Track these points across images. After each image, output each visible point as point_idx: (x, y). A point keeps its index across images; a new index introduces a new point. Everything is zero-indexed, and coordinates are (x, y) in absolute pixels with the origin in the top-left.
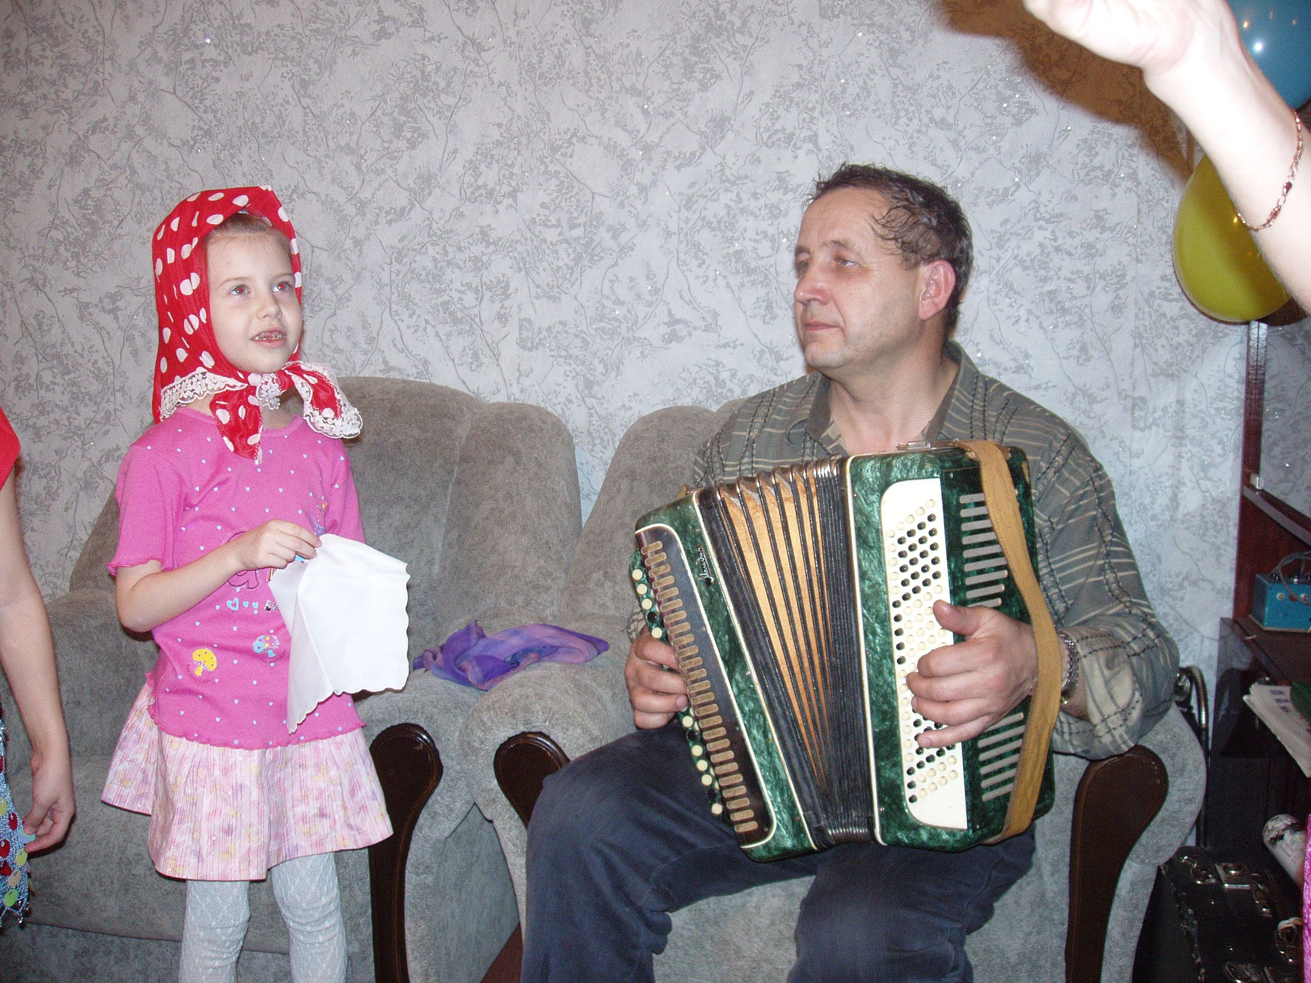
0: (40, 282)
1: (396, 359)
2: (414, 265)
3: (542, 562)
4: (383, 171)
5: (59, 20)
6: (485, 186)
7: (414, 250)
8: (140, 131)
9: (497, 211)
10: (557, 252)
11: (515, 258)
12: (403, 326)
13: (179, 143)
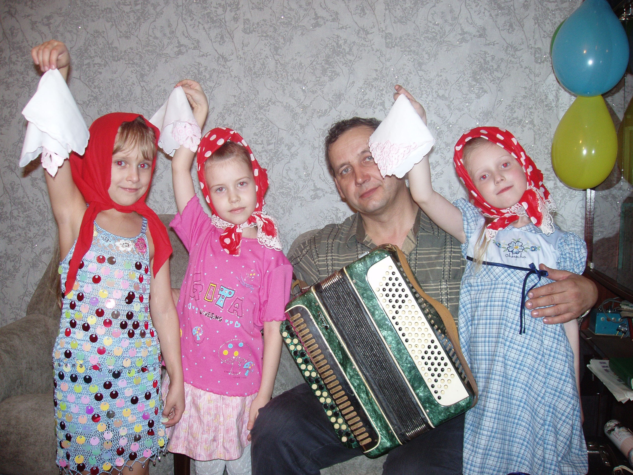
5: (25, 44)
10: (261, 156)
13: (82, 103)
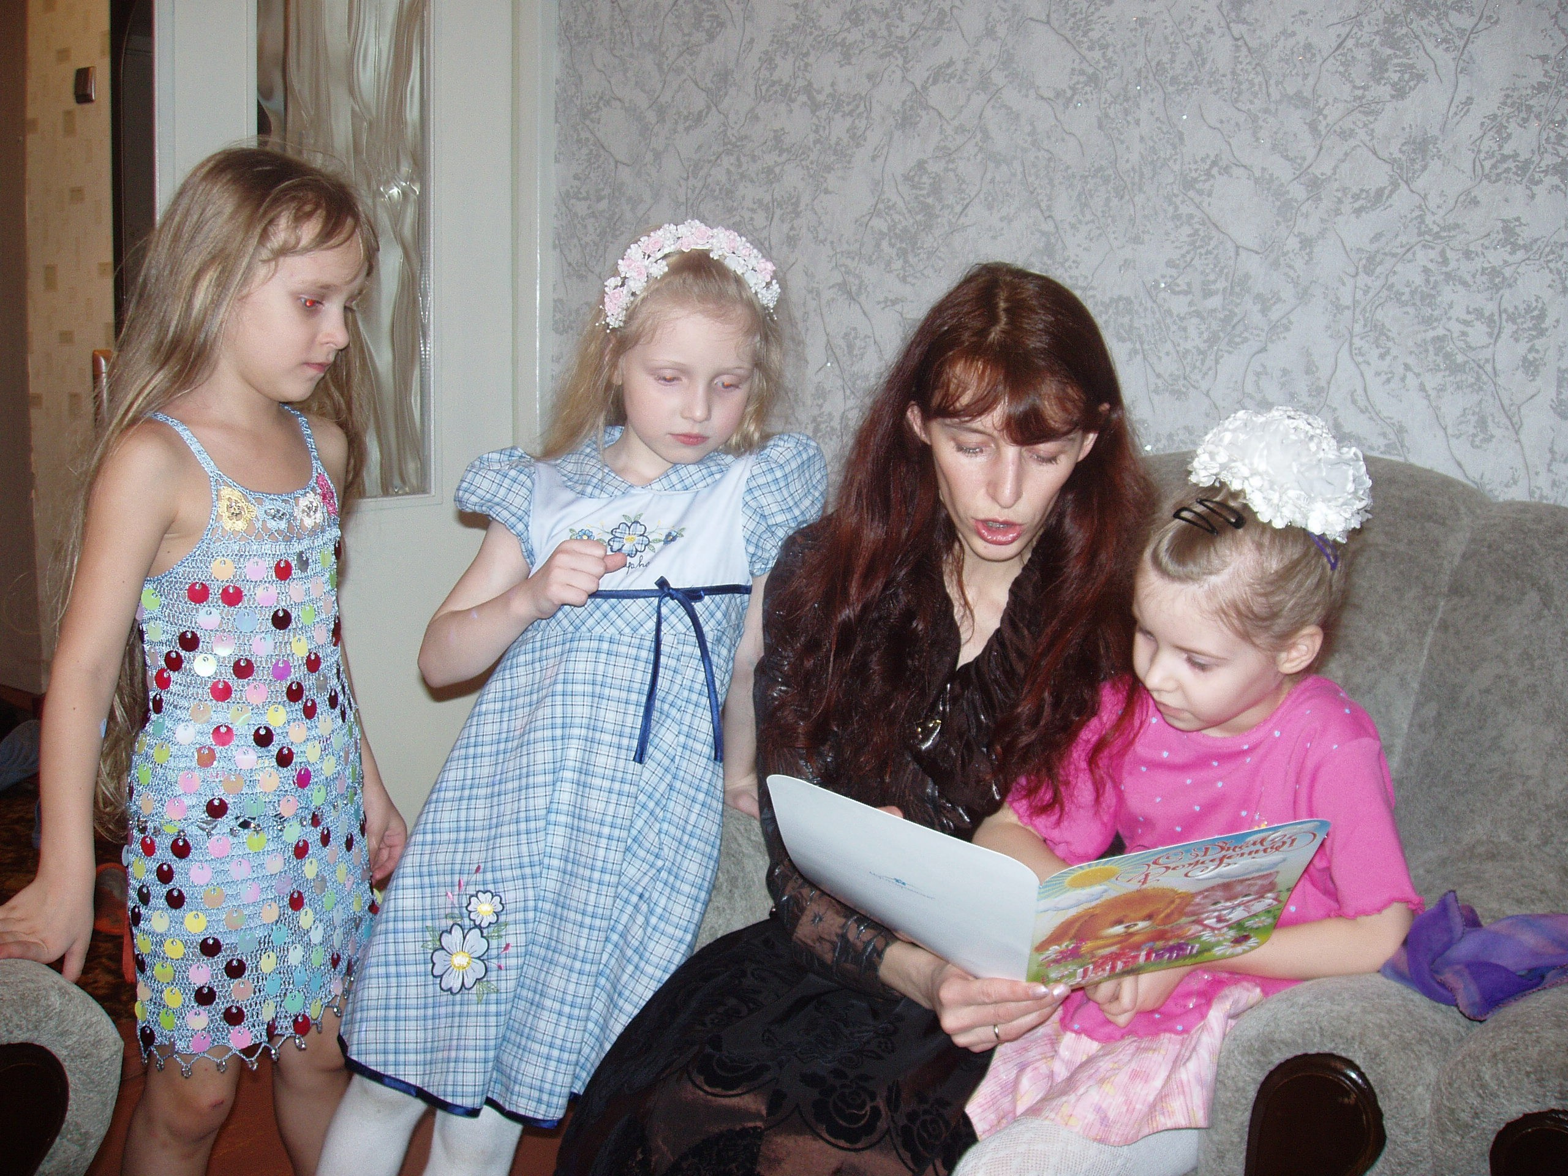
0: (854, 288)
1: (1355, 423)
2: (1391, 280)
4: (1352, 133)
6: (1515, 156)
7: (1394, 255)
8: (998, 78)
9: (1533, 196)
11: (1559, 272)
12: (1369, 374)
13: (1051, 95)
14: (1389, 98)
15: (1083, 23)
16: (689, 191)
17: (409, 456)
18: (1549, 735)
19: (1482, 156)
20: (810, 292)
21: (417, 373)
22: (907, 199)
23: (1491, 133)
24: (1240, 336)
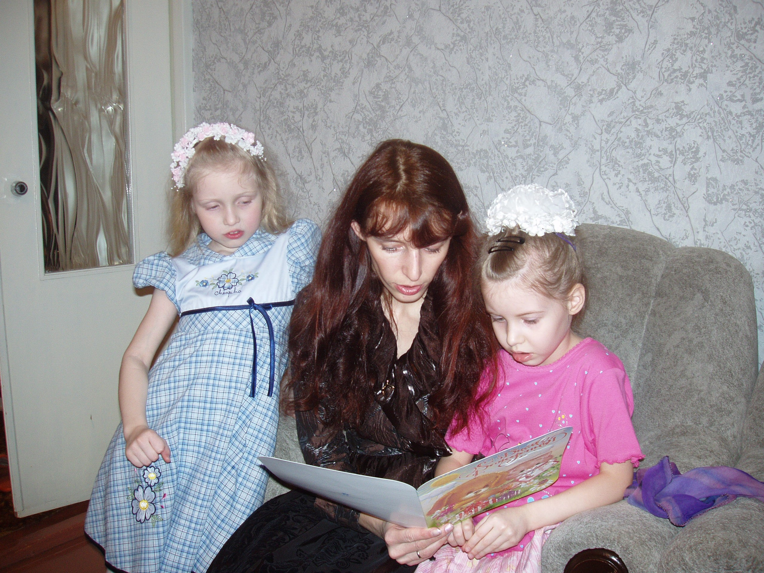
0: (346, 151)
1: (604, 210)
2: (619, 136)
3: (725, 388)
4: (596, 61)
6: (680, 69)
7: (621, 123)
8: (416, 40)
9: (690, 90)
10: (741, 123)
11: (705, 128)
12: (610, 183)
13: (443, 47)
14: (614, 42)
15: (457, 10)
16: (261, 104)
17: (122, 246)
18: (710, 368)
19: (663, 70)
20: (324, 153)
21: (125, 201)
22: (371, 103)
23: (667, 58)
24: (543, 167)
